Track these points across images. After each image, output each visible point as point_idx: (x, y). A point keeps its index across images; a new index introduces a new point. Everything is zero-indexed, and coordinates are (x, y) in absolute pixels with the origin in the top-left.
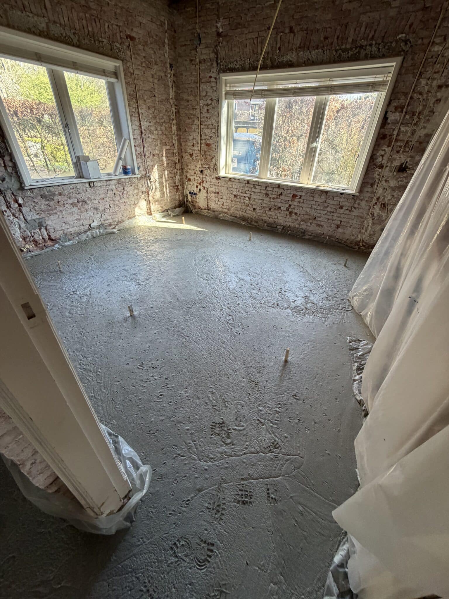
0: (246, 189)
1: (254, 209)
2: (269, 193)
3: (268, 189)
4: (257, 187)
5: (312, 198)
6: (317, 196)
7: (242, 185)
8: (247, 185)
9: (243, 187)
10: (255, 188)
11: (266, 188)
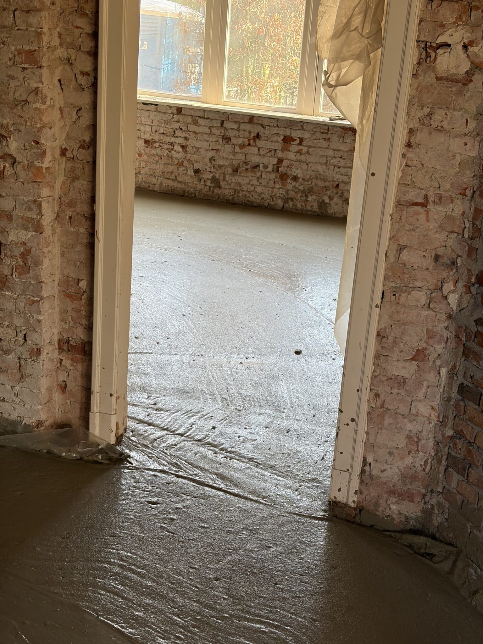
0: (176, 126)
1: (197, 171)
2: (230, 134)
3: (227, 125)
4: (201, 121)
5: (325, 144)
6: (335, 138)
7: (165, 117)
8: (176, 117)
9: (167, 122)
10: (196, 123)
11: (222, 123)
